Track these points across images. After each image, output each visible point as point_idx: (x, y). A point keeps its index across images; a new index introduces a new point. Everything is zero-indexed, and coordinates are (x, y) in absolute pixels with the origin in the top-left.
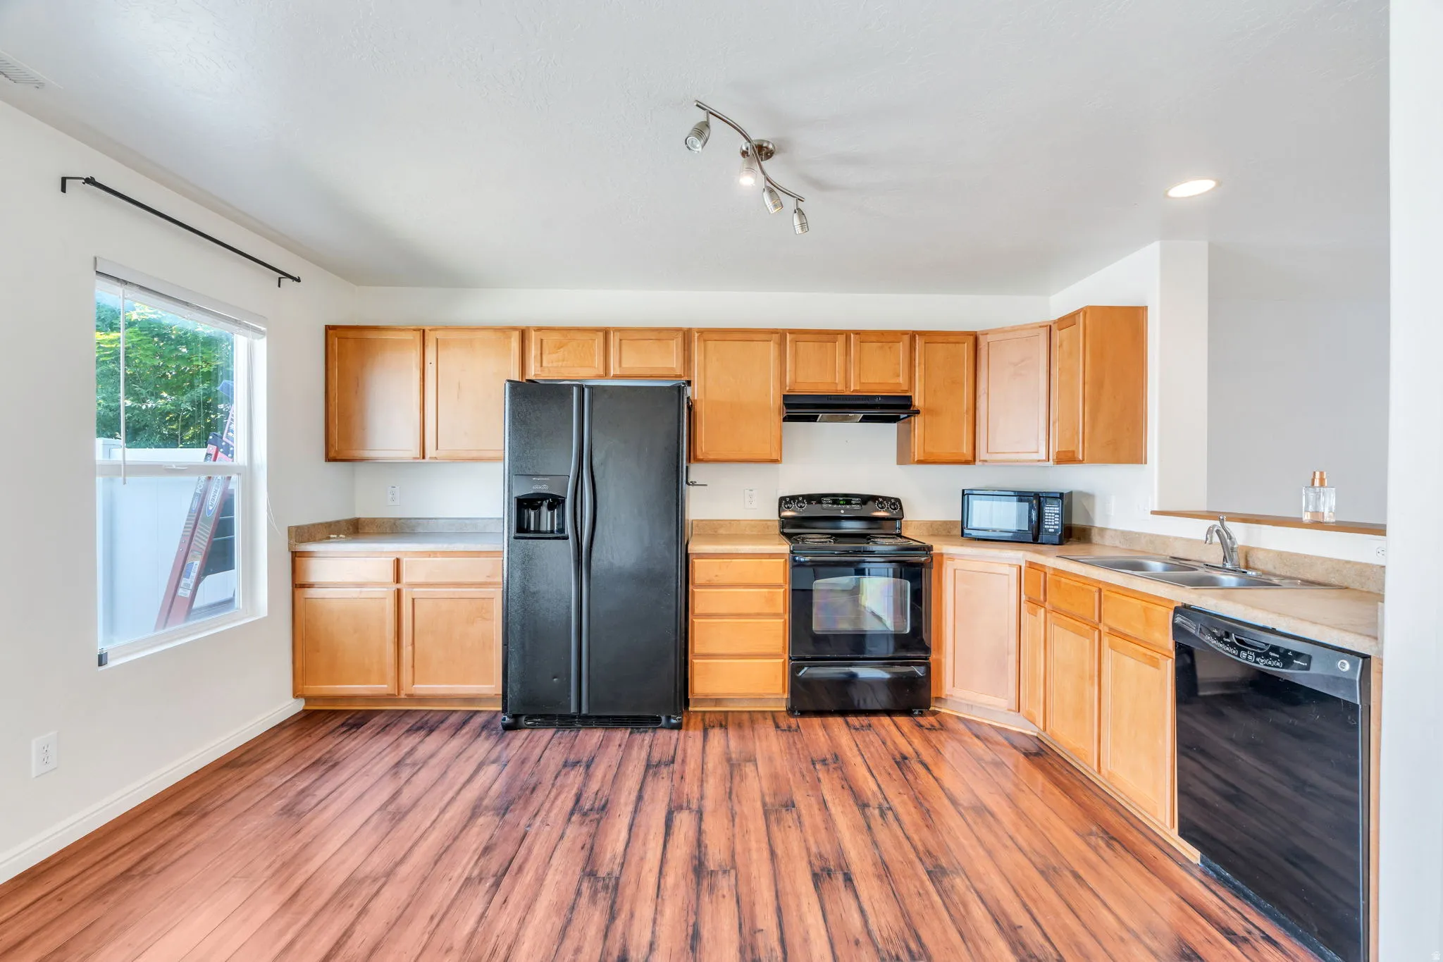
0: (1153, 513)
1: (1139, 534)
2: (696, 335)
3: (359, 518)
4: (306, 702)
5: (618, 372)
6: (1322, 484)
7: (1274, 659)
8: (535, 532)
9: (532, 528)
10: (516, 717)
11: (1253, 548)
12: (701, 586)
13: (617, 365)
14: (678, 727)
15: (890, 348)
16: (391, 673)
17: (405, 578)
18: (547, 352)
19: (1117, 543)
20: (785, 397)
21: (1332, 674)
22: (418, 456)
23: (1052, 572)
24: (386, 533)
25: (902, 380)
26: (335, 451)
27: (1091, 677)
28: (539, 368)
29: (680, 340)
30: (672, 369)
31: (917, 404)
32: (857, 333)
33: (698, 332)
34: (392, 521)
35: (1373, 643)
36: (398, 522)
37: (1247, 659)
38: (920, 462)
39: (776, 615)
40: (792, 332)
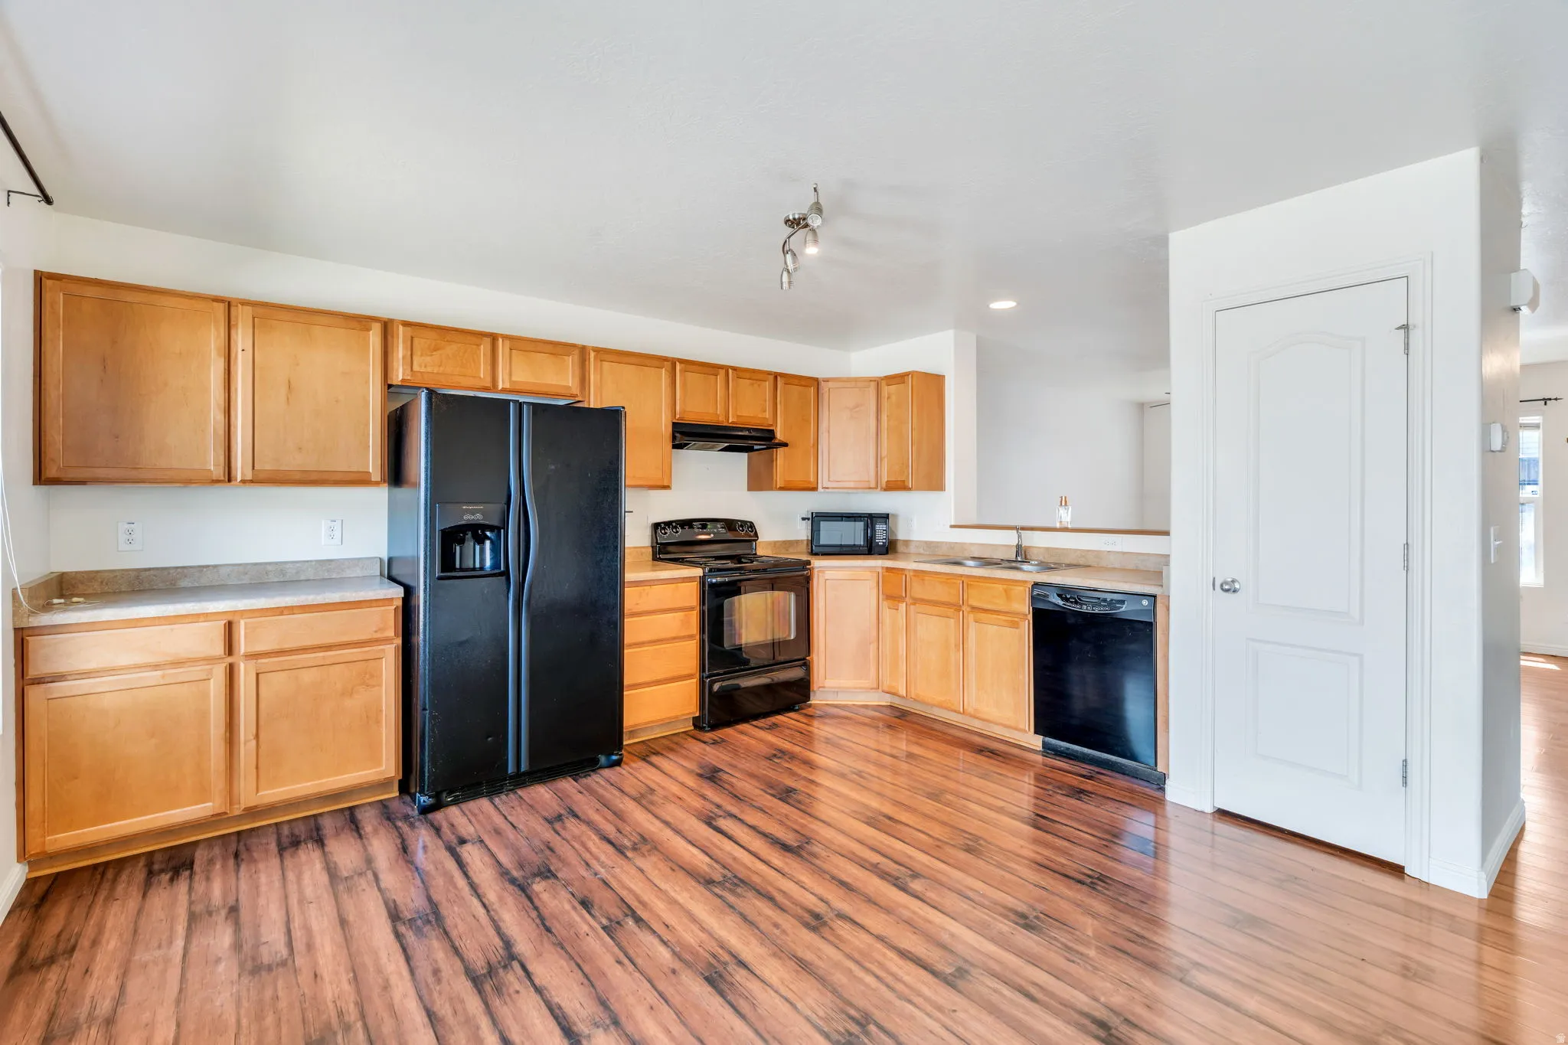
0: (952, 526)
1: (942, 542)
2: (592, 354)
3: (63, 574)
4: (30, 868)
5: (507, 386)
6: (1066, 504)
7: (1104, 606)
8: (461, 569)
9: (458, 566)
10: (437, 796)
11: (1029, 547)
12: (634, 615)
13: (507, 377)
14: (618, 763)
15: (759, 385)
16: (217, 783)
17: (242, 646)
18: (419, 353)
19: (922, 551)
20: (674, 424)
21: (1140, 608)
22: (222, 478)
23: (912, 574)
24: (120, 592)
25: (768, 415)
26: (59, 468)
27: (957, 646)
28: (408, 371)
29: (576, 357)
30: (569, 388)
31: (778, 438)
32: (735, 369)
33: (594, 351)
34: (133, 574)
35: (1160, 588)
36: (144, 575)
37: (1087, 609)
38: (782, 489)
39: (691, 637)
40: (682, 361)
